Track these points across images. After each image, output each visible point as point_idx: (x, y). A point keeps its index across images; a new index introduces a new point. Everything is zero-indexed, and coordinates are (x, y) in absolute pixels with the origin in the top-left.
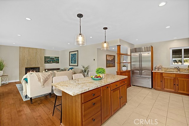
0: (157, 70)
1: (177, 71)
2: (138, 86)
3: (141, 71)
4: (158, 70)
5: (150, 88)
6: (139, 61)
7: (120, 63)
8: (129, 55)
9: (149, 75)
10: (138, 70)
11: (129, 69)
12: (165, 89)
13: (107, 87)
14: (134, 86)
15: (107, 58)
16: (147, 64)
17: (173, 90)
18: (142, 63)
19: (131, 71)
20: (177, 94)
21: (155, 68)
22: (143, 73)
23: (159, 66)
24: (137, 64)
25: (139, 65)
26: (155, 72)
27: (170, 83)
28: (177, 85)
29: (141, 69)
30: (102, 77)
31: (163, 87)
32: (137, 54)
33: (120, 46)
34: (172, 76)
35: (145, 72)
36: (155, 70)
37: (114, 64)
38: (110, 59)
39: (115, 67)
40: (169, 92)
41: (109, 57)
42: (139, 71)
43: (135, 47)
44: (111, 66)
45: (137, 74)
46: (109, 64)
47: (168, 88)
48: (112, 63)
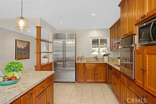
0: (79, 60)
1: (96, 60)
2: (61, 82)
3: (64, 63)
4: (81, 61)
5: (74, 82)
6: (62, 51)
7: (40, 53)
8: (51, 42)
9: (73, 67)
10: (61, 61)
11: (51, 61)
12: (87, 80)
13: (32, 94)
14: (56, 82)
15: (17, 46)
16: (71, 54)
17: (93, 80)
18: (66, 53)
19: (53, 63)
20: (96, 83)
21: (78, 59)
22: (67, 64)
23: (81, 56)
24: (60, 54)
25: (62, 55)
26: (79, 63)
27: (91, 73)
28: (97, 75)
29: (64, 60)
30: (18, 78)
31: (86, 78)
32: (60, 42)
33: (40, 28)
34: (92, 65)
35: (68, 63)
36: (78, 61)
37: (28, 54)
38: (21, 46)
39: (29, 58)
40: (90, 83)
41: (20, 44)
42: (62, 63)
43: (57, 33)
44: (23, 57)
45: (60, 66)
46: (19, 54)
47: (90, 79)
48: (25, 54)
